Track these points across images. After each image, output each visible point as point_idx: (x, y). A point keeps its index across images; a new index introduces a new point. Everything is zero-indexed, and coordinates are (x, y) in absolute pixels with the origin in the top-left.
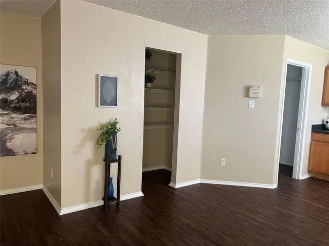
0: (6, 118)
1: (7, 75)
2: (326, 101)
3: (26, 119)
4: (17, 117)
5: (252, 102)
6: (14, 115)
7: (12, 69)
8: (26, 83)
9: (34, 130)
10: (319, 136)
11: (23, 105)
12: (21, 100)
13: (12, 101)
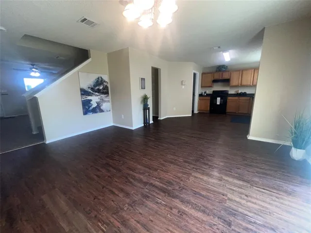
0: (99, 97)
1: (98, 78)
2: (203, 85)
3: (106, 97)
4: (103, 96)
5: (183, 86)
6: (102, 95)
7: (100, 75)
8: (105, 81)
9: (109, 101)
10: (201, 98)
11: (104, 91)
12: (104, 89)
13: (101, 90)
